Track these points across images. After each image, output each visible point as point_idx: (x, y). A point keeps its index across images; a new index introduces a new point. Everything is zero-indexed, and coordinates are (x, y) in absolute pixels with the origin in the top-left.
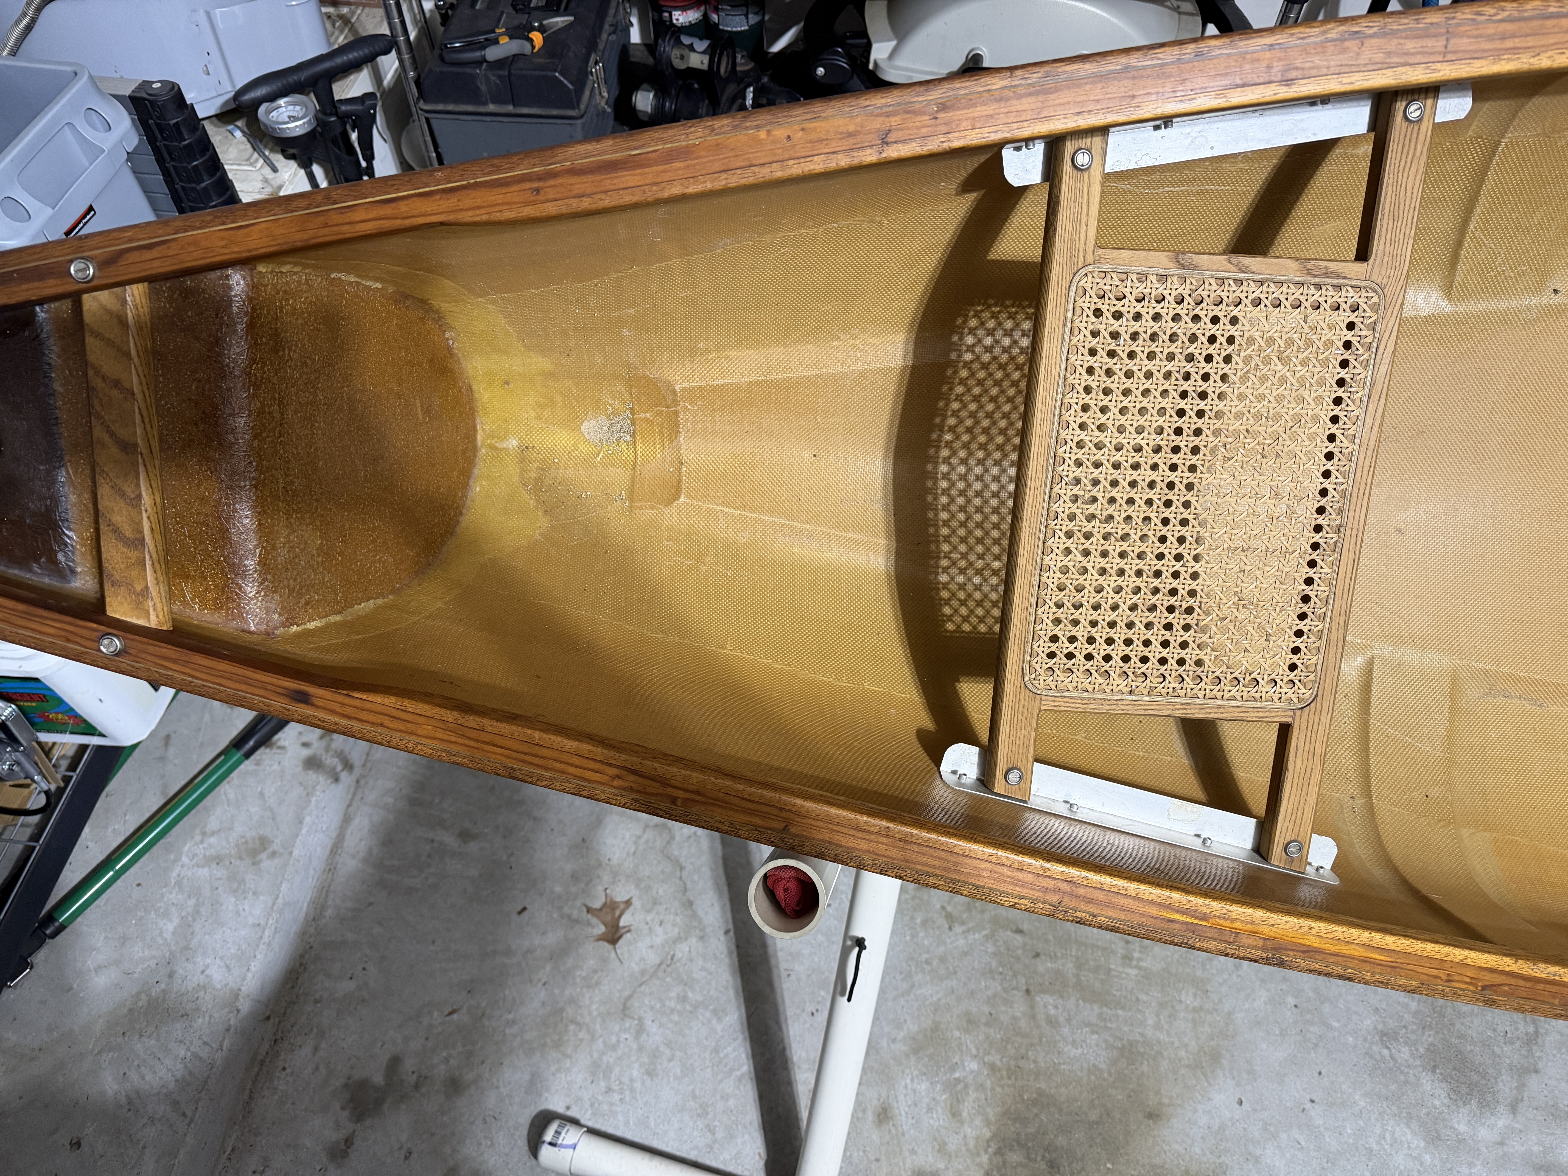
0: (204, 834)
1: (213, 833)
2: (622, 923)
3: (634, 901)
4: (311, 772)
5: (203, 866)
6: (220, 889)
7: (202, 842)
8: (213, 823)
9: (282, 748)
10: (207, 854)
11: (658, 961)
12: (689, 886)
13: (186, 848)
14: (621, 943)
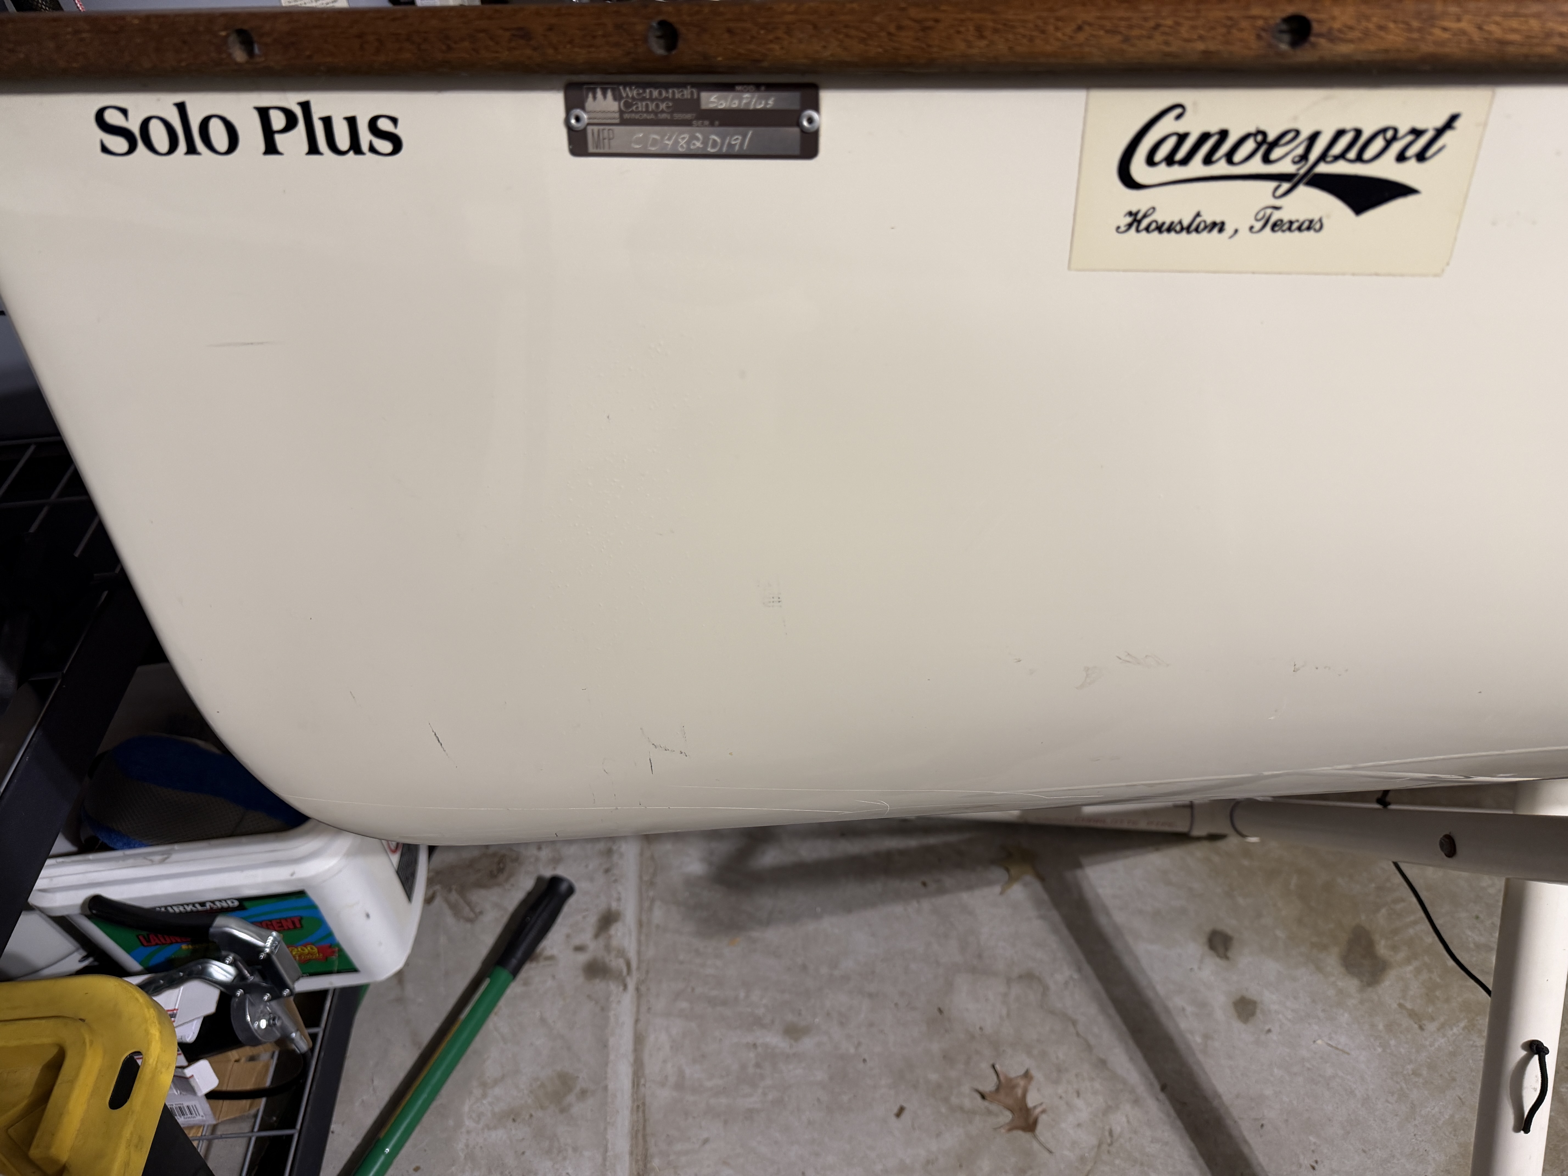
0: (484, 1085)
1: (496, 1082)
2: (1030, 1103)
3: (1034, 1072)
4: (597, 981)
5: (495, 1128)
6: (528, 1153)
7: (484, 1096)
8: (491, 1070)
9: (551, 958)
10: (497, 1110)
11: (1094, 1141)
12: (1092, 1041)
13: (466, 1108)
14: (1040, 1128)
